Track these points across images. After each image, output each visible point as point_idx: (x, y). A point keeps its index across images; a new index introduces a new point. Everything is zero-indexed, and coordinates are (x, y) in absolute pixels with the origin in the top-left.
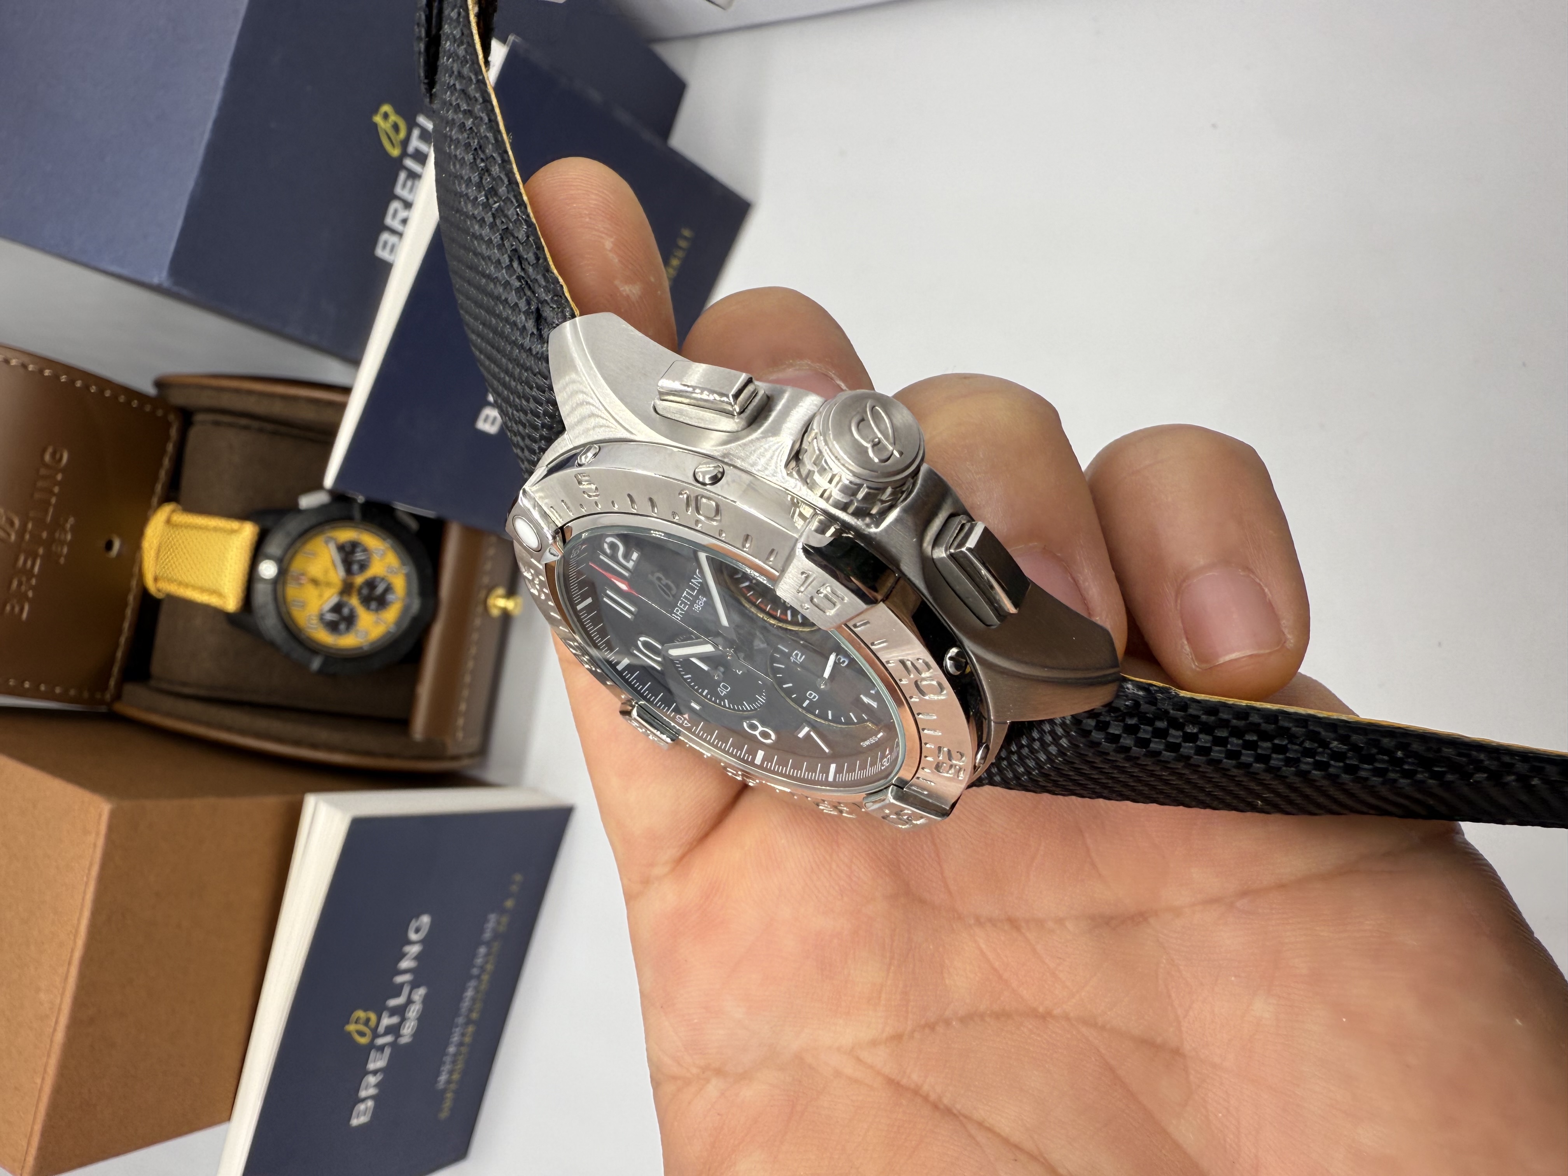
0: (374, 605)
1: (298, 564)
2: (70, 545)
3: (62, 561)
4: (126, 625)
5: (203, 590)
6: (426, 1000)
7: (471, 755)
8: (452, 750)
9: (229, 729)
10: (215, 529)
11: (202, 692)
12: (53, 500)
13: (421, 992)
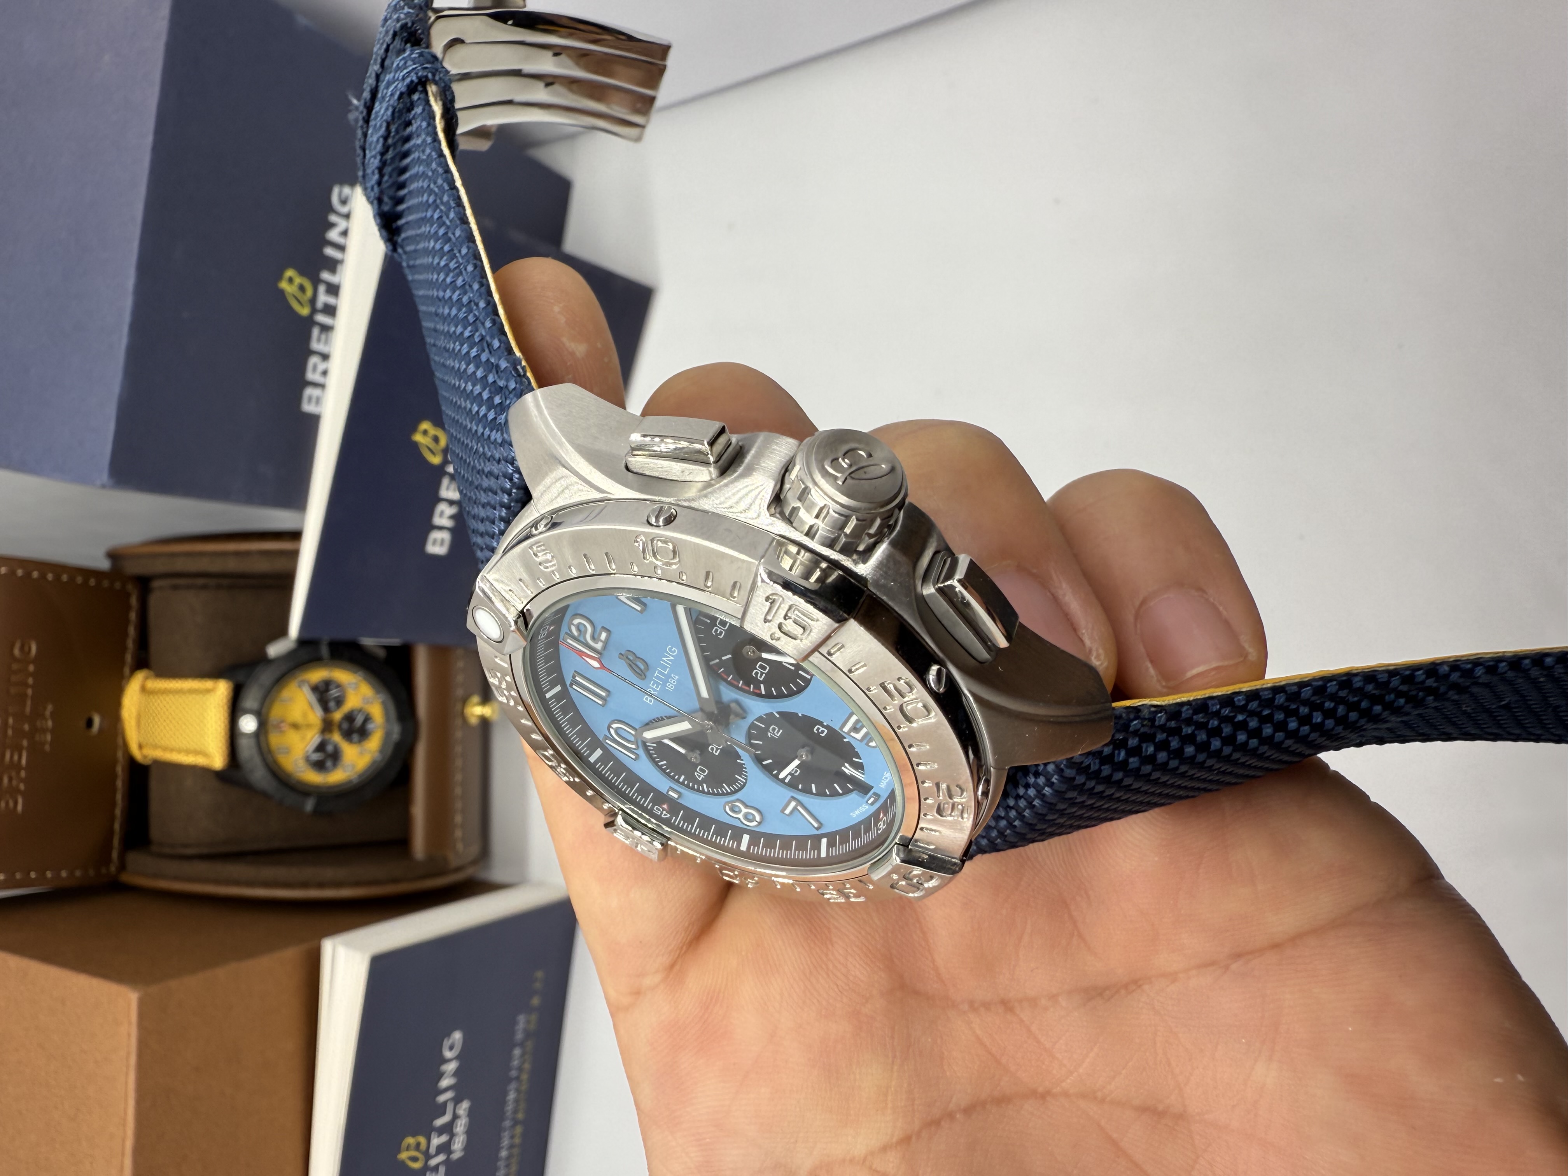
0: (355, 737)
1: (276, 712)
2: (52, 732)
3: (47, 748)
4: (119, 797)
5: (188, 752)
6: (471, 1113)
7: (474, 862)
8: (454, 862)
9: (237, 883)
10: (192, 691)
11: (205, 851)
12: (30, 692)
13: (465, 1105)
